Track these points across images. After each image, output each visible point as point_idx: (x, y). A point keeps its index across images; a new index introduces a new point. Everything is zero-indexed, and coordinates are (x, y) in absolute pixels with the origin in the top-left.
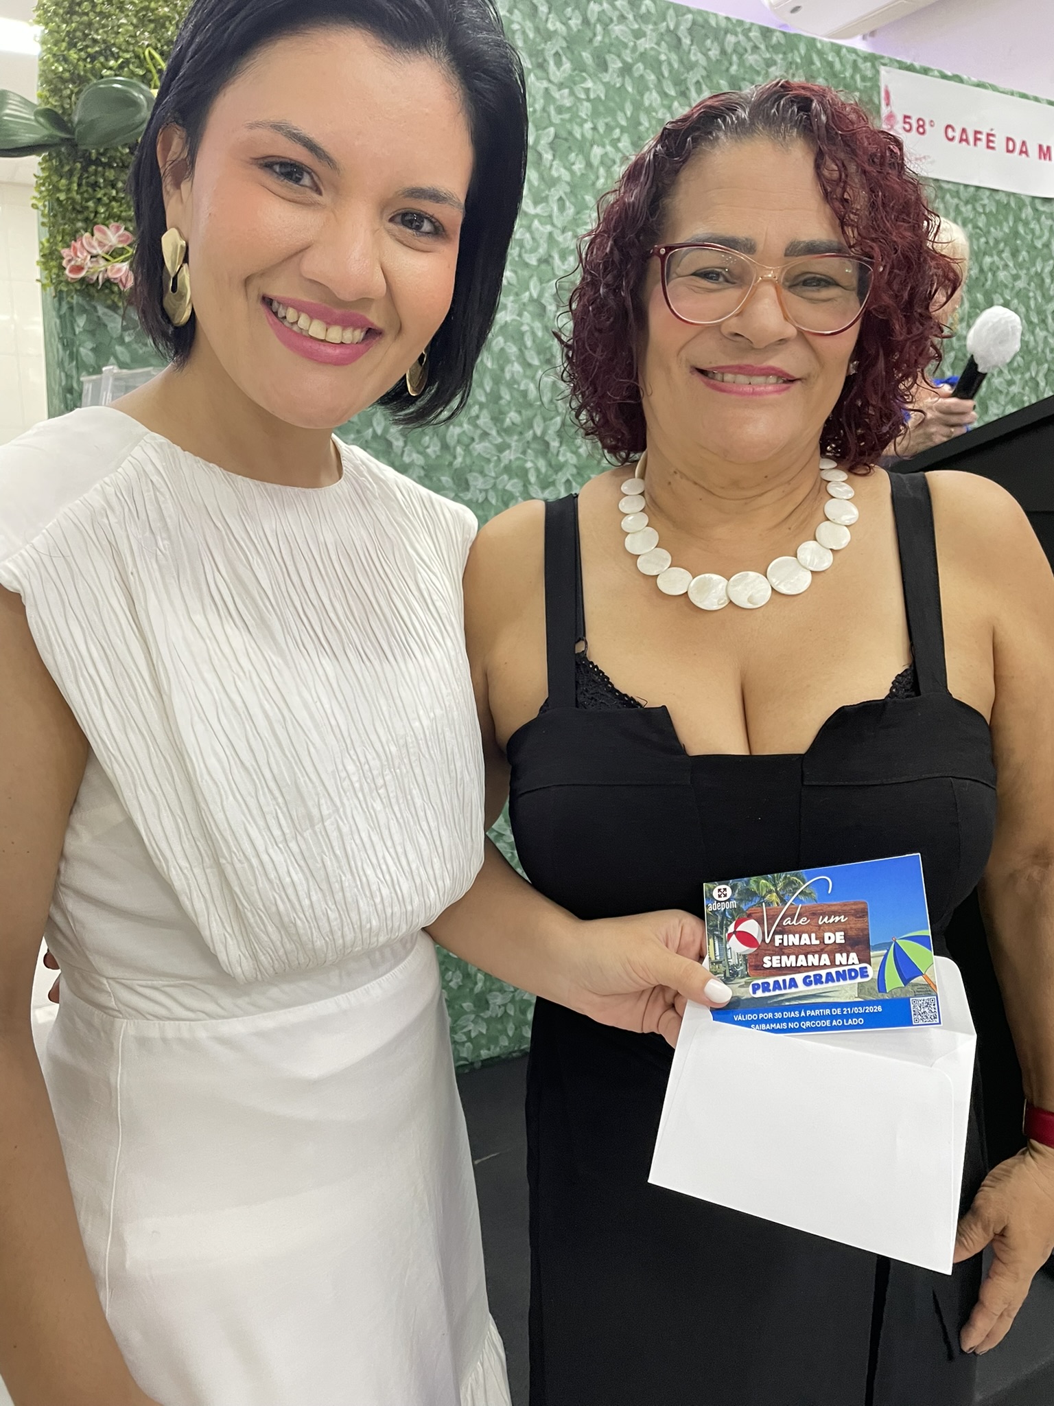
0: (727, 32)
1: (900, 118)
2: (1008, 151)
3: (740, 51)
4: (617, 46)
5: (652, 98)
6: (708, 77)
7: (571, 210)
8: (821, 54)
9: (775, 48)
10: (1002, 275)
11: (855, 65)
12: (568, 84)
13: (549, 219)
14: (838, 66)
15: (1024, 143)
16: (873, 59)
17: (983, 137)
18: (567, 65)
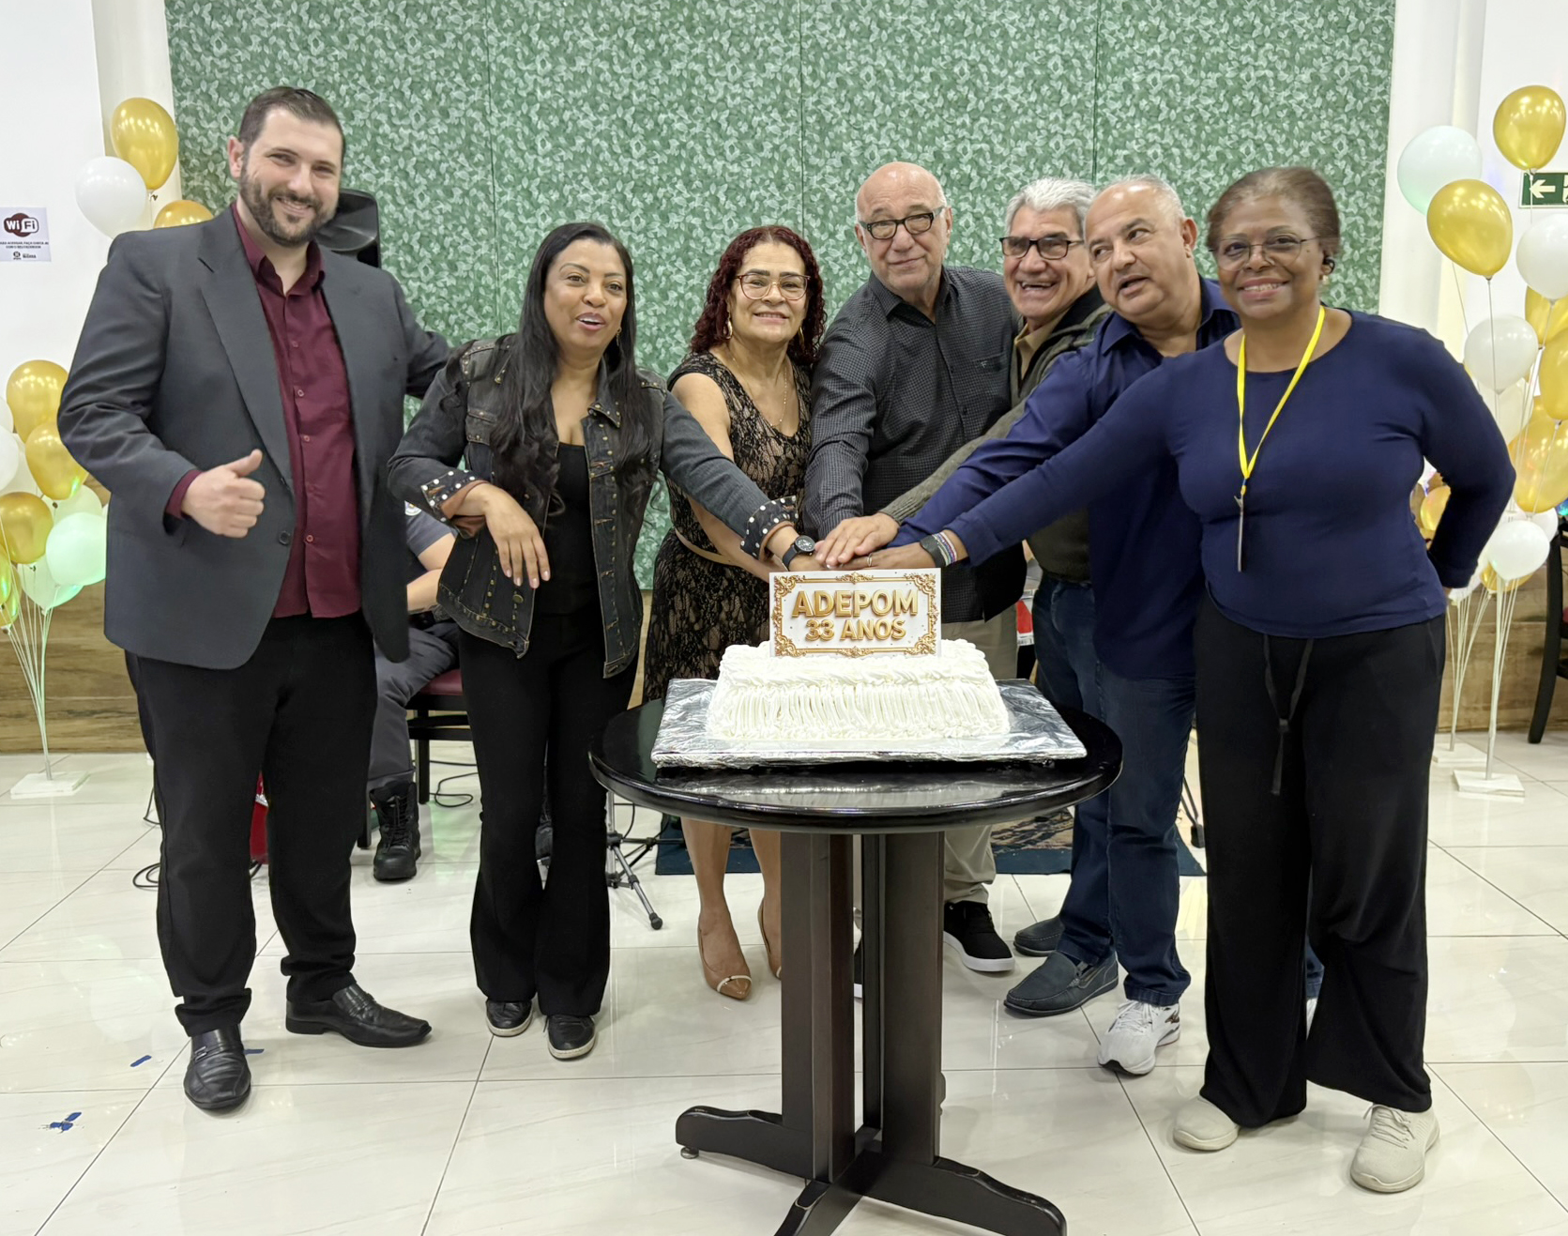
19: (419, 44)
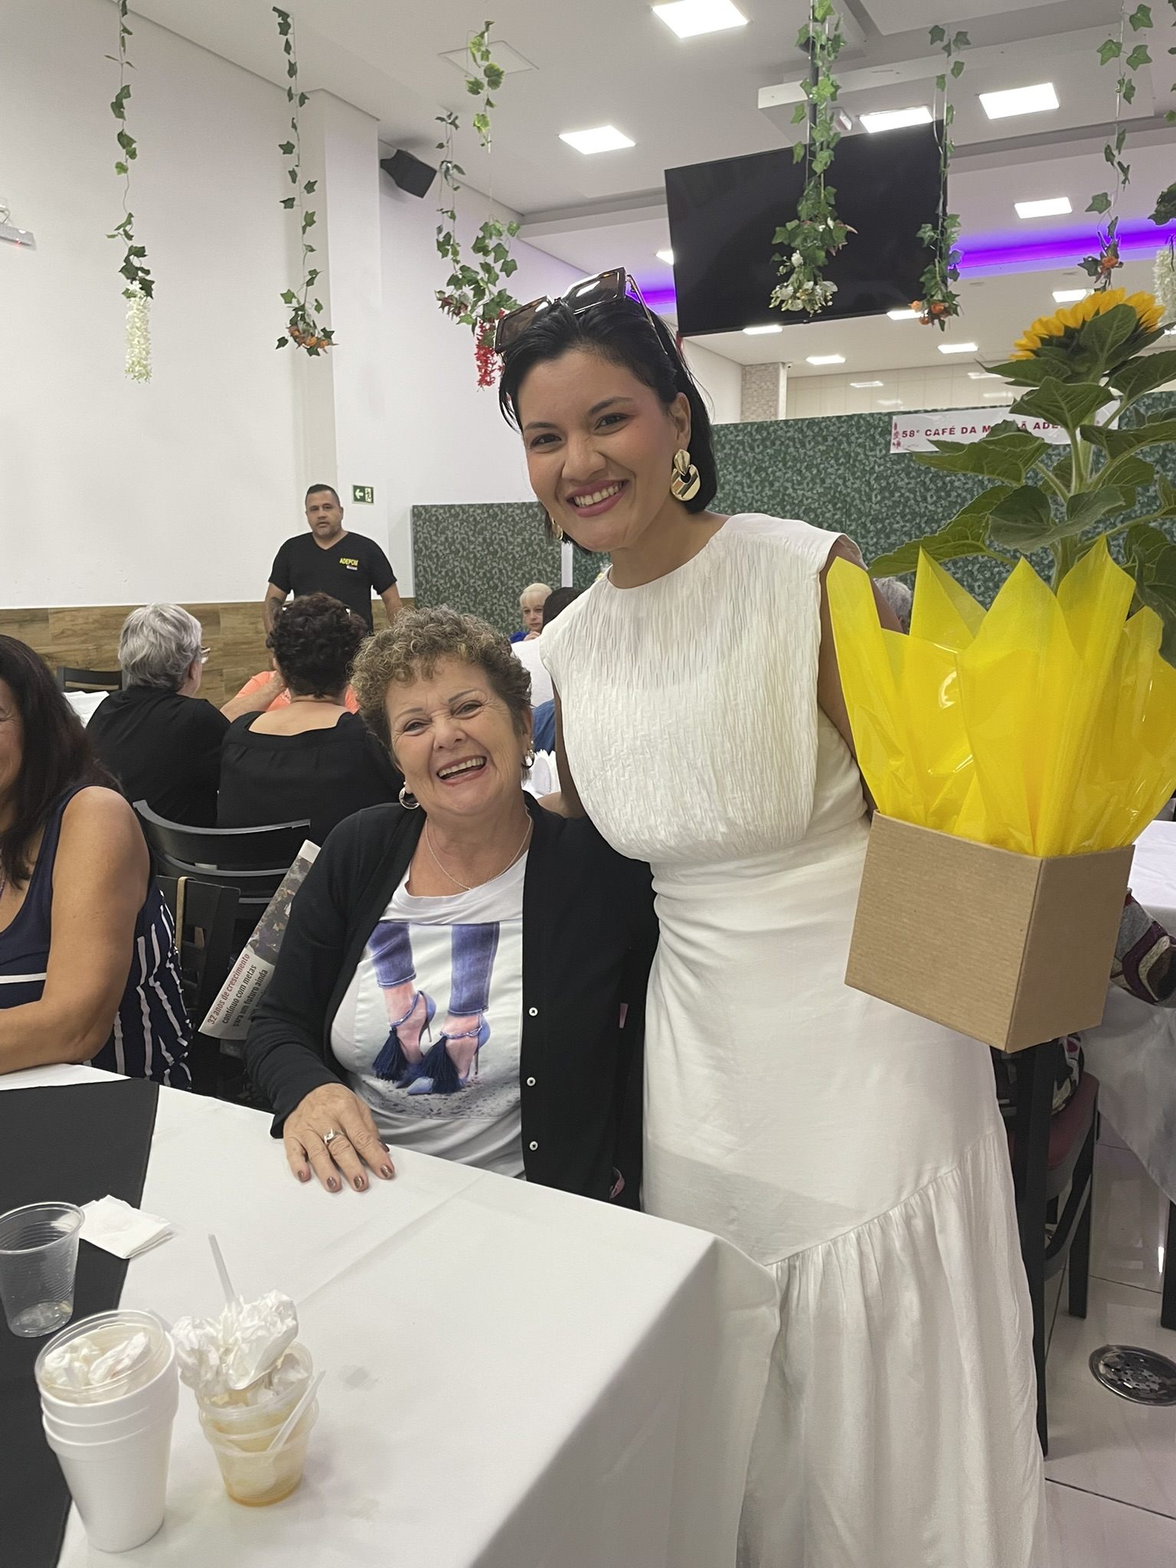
0: (822, 422)
1: (901, 433)
2: (963, 433)
3: (827, 427)
4: (778, 438)
5: (792, 450)
6: (814, 437)
7: (760, 488)
8: (864, 419)
9: (844, 422)
10: (957, 484)
11: (880, 419)
12: (761, 453)
13: (753, 492)
14: (872, 421)
15: (973, 428)
16: (890, 415)
17: (948, 431)
18: (761, 447)
19: (813, 444)
